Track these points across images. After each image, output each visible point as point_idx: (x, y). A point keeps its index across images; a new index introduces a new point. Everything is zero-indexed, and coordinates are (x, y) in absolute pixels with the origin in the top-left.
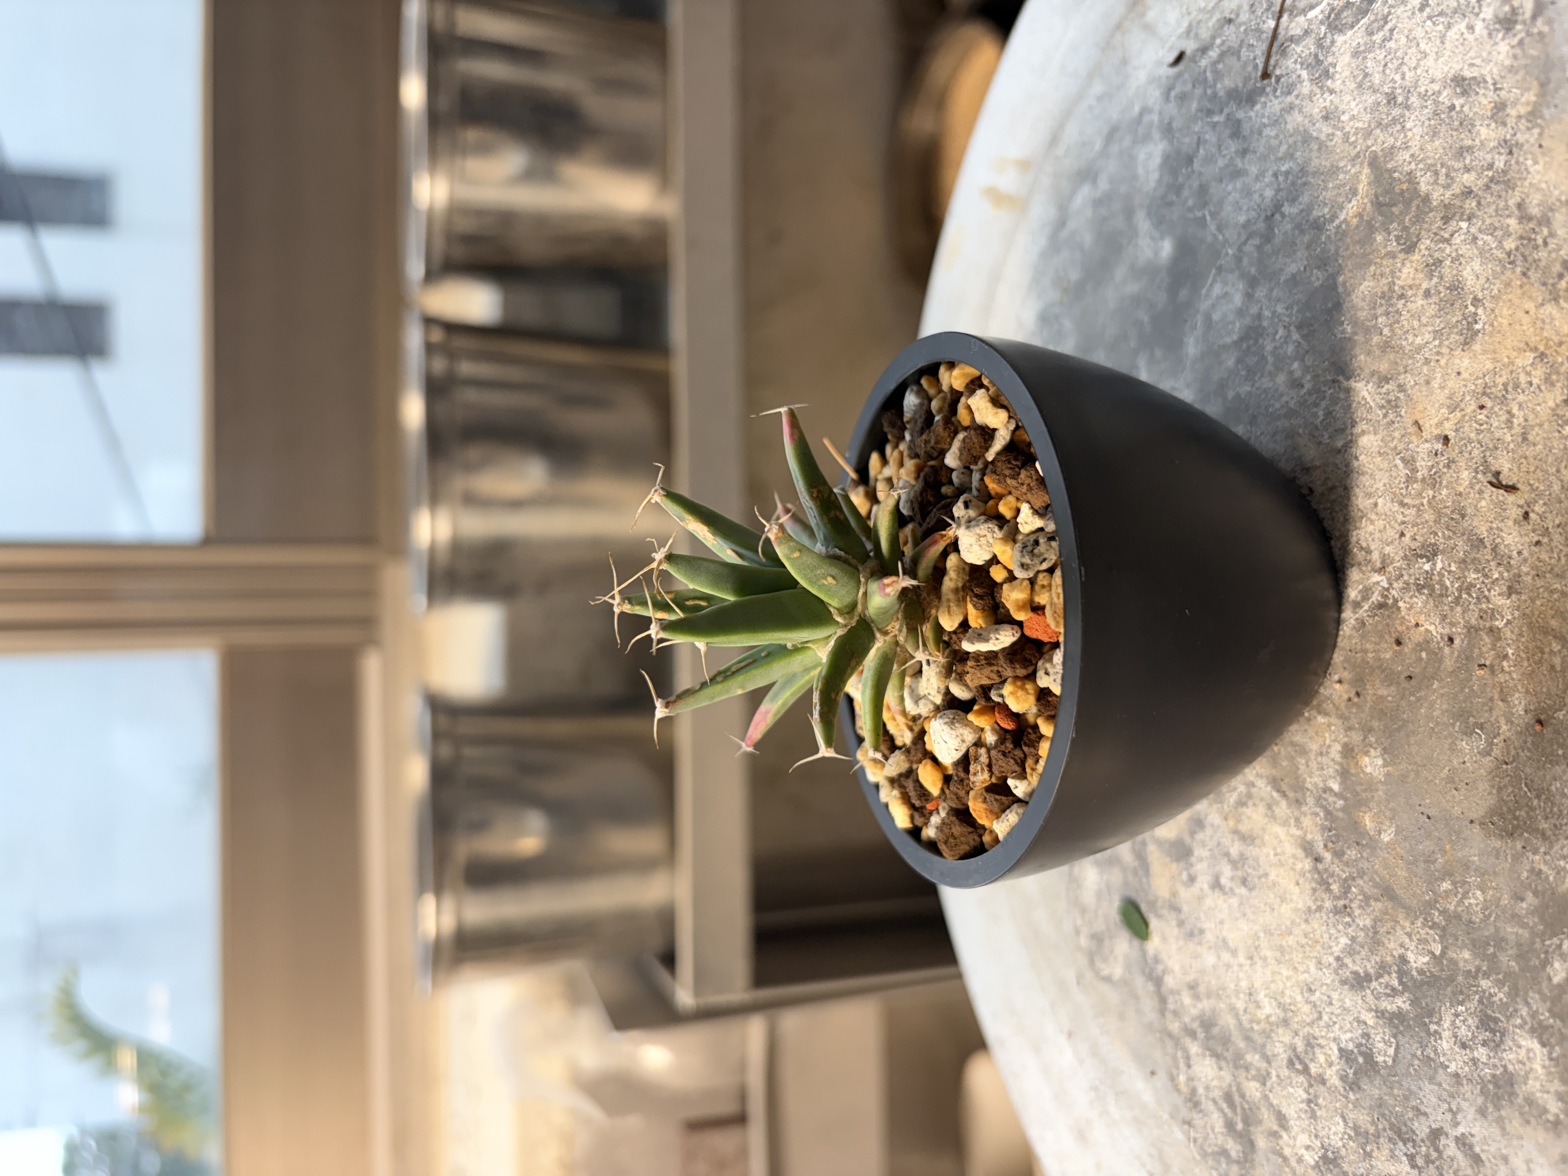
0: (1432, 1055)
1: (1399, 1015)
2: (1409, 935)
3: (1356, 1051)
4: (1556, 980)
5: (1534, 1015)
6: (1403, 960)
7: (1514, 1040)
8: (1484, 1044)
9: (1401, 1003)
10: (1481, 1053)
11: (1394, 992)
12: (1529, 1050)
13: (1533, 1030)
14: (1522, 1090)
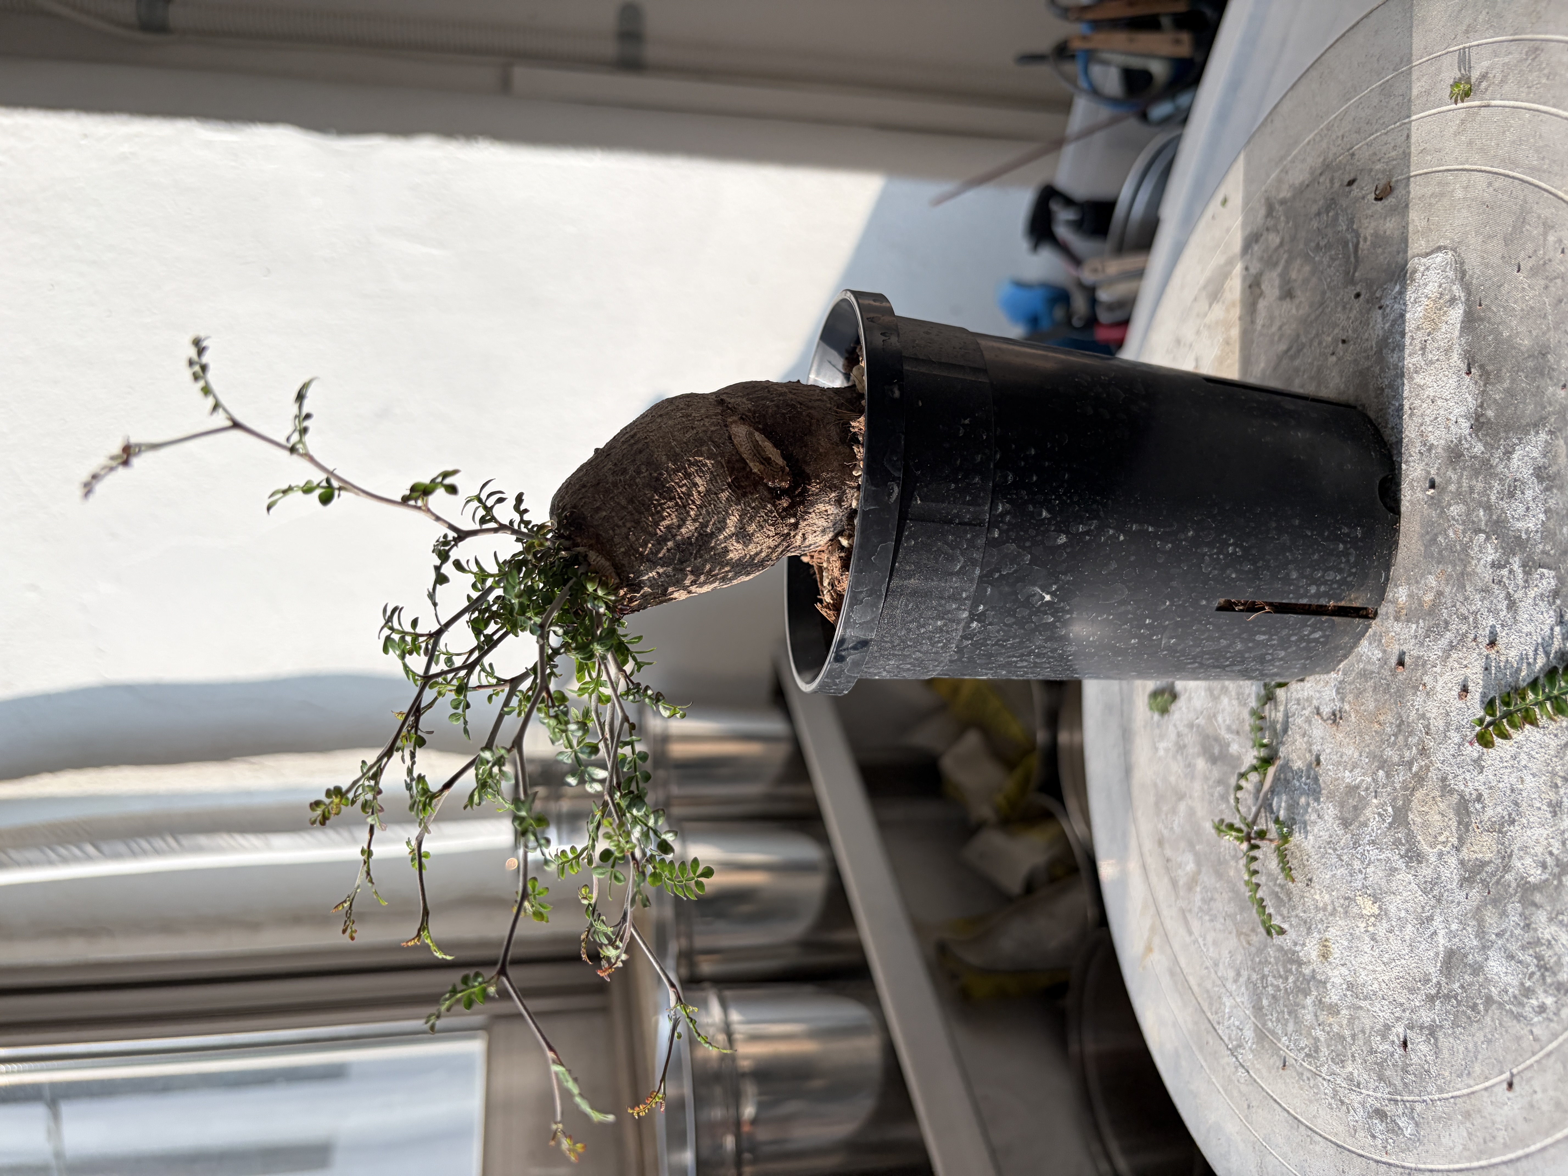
0: (1539, 534)
1: (1524, 566)
2: (1479, 560)
3: (1553, 607)
4: (1483, 449)
5: (1501, 460)
6: (1493, 565)
7: (1517, 471)
8: (1523, 493)
9: (1516, 563)
10: (1529, 494)
11: (1511, 571)
12: (1519, 460)
13: (1509, 459)
14: (1541, 461)
